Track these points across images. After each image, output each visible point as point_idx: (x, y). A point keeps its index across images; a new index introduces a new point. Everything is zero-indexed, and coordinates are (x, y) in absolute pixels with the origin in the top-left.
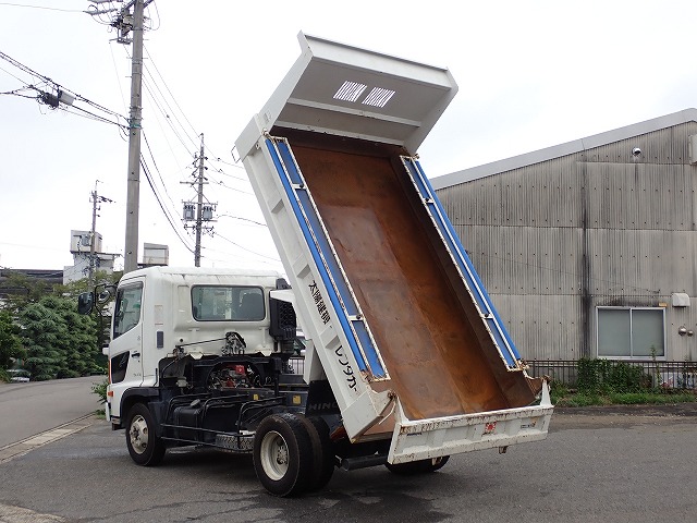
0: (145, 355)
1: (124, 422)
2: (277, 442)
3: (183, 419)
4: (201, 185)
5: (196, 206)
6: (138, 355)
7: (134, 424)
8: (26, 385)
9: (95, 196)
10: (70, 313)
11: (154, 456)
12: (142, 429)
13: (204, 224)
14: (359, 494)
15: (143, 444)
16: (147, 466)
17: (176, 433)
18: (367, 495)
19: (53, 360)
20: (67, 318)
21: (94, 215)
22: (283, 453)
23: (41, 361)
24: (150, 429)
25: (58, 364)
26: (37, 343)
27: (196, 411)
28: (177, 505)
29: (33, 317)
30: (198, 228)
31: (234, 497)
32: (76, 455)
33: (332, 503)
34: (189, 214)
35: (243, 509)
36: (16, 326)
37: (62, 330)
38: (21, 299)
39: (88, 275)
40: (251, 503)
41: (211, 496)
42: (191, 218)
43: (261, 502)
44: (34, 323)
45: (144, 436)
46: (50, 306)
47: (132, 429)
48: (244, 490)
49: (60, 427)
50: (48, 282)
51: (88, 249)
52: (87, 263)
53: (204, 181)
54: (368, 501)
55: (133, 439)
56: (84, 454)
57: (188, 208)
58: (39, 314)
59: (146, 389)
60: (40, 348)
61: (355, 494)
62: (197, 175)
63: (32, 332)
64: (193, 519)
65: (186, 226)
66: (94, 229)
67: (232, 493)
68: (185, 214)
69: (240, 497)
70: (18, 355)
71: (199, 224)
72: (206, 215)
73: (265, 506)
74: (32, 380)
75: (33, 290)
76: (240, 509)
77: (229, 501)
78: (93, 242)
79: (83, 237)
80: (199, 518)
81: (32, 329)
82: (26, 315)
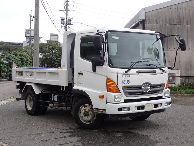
4: (67, 11)
5: (65, 19)
8: (7, 82)
9: (31, 16)
10: (22, 57)
13: (68, 26)
20: (21, 59)
21: (31, 23)
28: (39, 134)
29: (9, 59)
30: (66, 27)
31: (63, 131)
34: (63, 22)
36: (2, 62)
37: (19, 63)
38: (7, 52)
39: (29, 44)
40: (69, 134)
41: (54, 130)
42: (63, 23)
43: (73, 134)
44: (9, 60)
46: (15, 55)
48: (68, 128)
49: (10, 98)
50: (16, 47)
51: (29, 35)
52: (28, 40)
53: (68, 10)
57: (62, 20)
58: (11, 57)
62: (66, 8)
64: (43, 141)
65: (62, 27)
66: (30, 28)
67: (63, 129)
68: (61, 22)
69: (65, 131)
70: (4, 72)
71: (66, 26)
72: (69, 22)
73: (74, 136)
74: (9, 80)
75: (11, 50)
76: (64, 137)
77: (60, 133)
78: (30, 33)
79: (27, 31)
80: (46, 141)
81: (9, 63)
82: (7, 58)
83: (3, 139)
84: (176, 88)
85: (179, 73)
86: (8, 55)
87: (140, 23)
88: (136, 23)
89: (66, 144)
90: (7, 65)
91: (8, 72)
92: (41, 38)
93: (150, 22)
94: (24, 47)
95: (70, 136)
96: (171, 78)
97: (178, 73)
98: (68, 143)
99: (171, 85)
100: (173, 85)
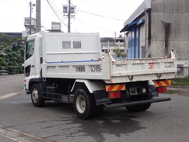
0: (36, 66)
1: (30, 91)
2: (82, 99)
3: (50, 90)
5: (68, 7)
6: (34, 66)
7: (33, 92)
8: (7, 76)
9: (30, 4)
11: (41, 104)
12: (36, 94)
13: (71, 14)
14: (113, 119)
15: (37, 99)
16: (38, 107)
17: (47, 95)
18: (116, 119)
19: (16, 67)
21: (31, 12)
22: (84, 103)
23: (12, 67)
24: (39, 93)
25: (19, 68)
26: (10, 60)
27: (54, 88)
28: (44, 122)
29: (8, 51)
30: (69, 16)
31: (66, 119)
32: (14, 103)
33: (101, 122)
34: (65, 10)
35: (68, 124)
36: (2, 54)
37: (19, 55)
38: (6, 44)
39: (29, 34)
40: (72, 121)
41: (58, 119)
42: (66, 12)
43: (75, 121)
44: (9, 53)
45: (37, 96)
47: (33, 93)
48: (70, 117)
49: (13, 92)
50: (15, 37)
51: (29, 24)
52: (28, 30)
54: (115, 122)
55: (33, 97)
56: (17, 103)
57: (65, 8)
58: (11, 50)
59: (37, 79)
60: (11, 62)
61: (111, 119)
63: (9, 56)
64: (48, 127)
65: (64, 15)
66: (31, 17)
67: (66, 118)
68: (64, 10)
69: (68, 119)
70: (3, 65)
71: (69, 14)
72: (72, 10)
73: (76, 123)
74: (9, 74)
75: (10, 41)
76: (67, 124)
77: (64, 120)
78: (30, 22)
79: (27, 20)
80: (51, 127)
81: (8, 55)
82: (6, 50)
83: (12, 126)
84: (184, 79)
85: (188, 63)
86: (8, 47)
87: (145, 12)
88: (142, 12)
89: (69, 129)
90: (7, 58)
91: (8, 65)
92: (42, 27)
93: (157, 11)
94: (24, 38)
95: (72, 123)
96: (179, 69)
97: (186, 63)
98: (71, 128)
99: (179, 76)
100: (181, 76)
